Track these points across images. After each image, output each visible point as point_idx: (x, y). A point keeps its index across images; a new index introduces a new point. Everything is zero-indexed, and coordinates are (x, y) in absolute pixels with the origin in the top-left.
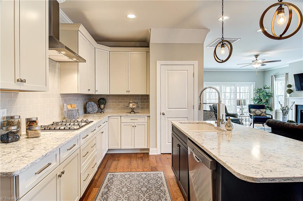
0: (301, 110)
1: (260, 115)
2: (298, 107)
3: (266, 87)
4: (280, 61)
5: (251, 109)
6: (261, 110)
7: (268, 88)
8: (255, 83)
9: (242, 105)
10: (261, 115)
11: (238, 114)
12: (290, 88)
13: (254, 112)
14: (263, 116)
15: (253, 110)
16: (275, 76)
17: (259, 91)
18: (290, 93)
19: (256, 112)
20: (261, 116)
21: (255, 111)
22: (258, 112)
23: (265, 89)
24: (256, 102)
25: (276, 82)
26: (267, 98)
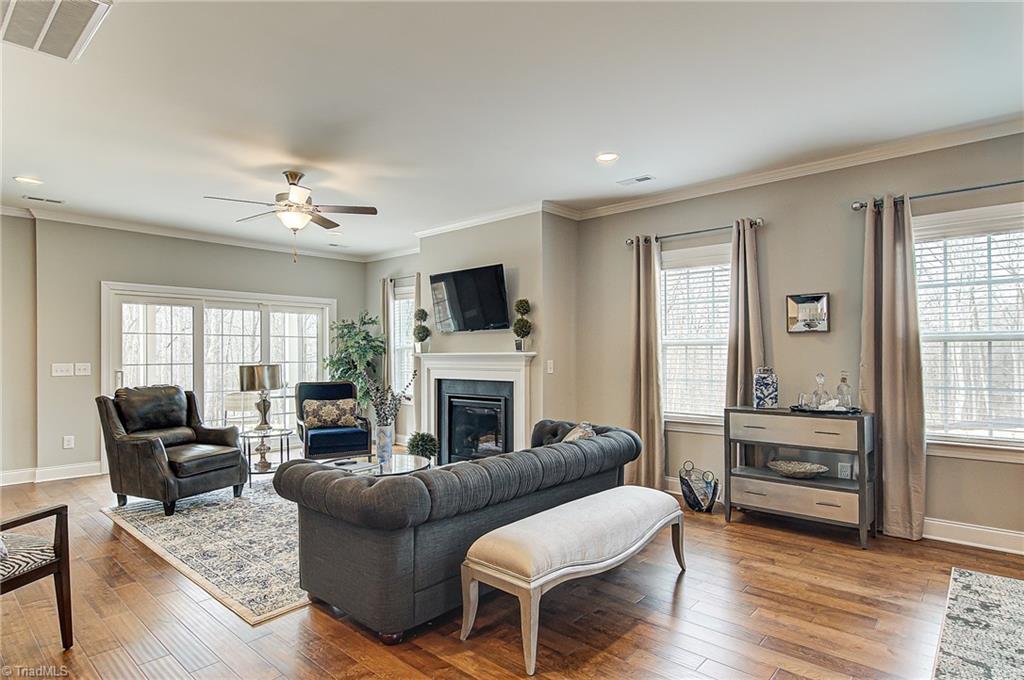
0: (450, 397)
1: (334, 424)
2: (444, 386)
3: (367, 318)
4: (373, 211)
5: (307, 402)
6: (339, 402)
7: (373, 322)
8: (335, 301)
9: (264, 387)
10: (339, 423)
11: (240, 431)
12: (423, 324)
13: (316, 413)
14: (344, 427)
15: (311, 405)
16: (391, 281)
17: (346, 330)
18: (423, 340)
19: (321, 413)
20: (340, 427)
21: (320, 408)
22: (329, 410)
23: (365, 323)
24: (337, 370)
25: (397, 302)
26: (370, 357)
